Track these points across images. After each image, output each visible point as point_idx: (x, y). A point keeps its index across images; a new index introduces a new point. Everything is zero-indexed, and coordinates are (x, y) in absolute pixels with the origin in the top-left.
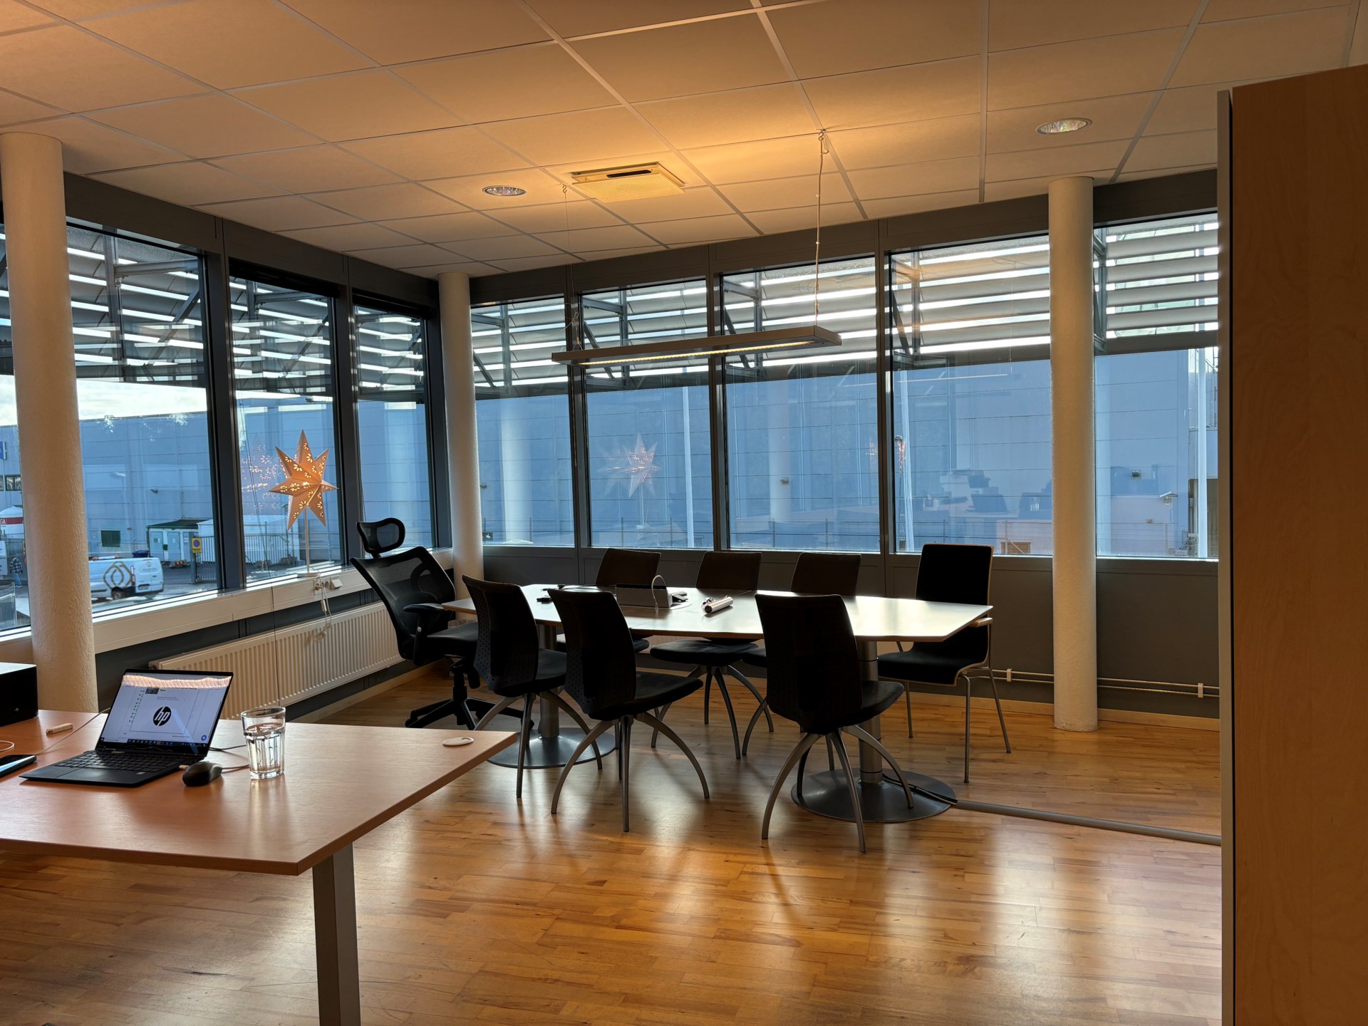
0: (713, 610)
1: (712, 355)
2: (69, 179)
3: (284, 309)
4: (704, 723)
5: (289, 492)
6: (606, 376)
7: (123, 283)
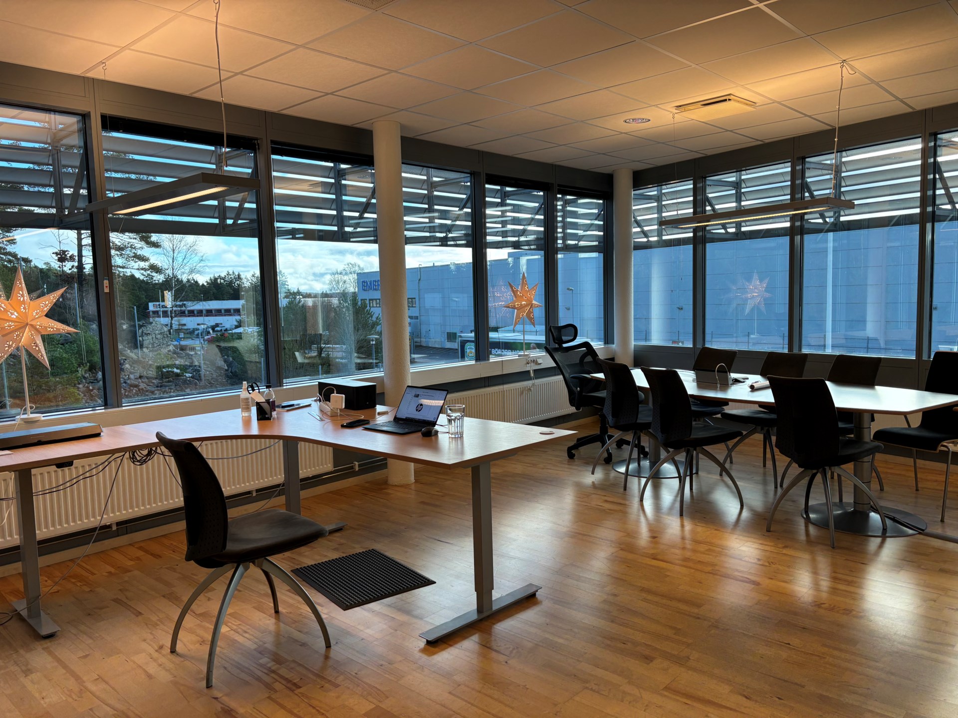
0: (755, 388)
1: (793, 214)
2: (404, 139)
3: (523, 199)
4: (762, 466)
5: (514, 308)
6: (723, 231)
7: (435, 191)
